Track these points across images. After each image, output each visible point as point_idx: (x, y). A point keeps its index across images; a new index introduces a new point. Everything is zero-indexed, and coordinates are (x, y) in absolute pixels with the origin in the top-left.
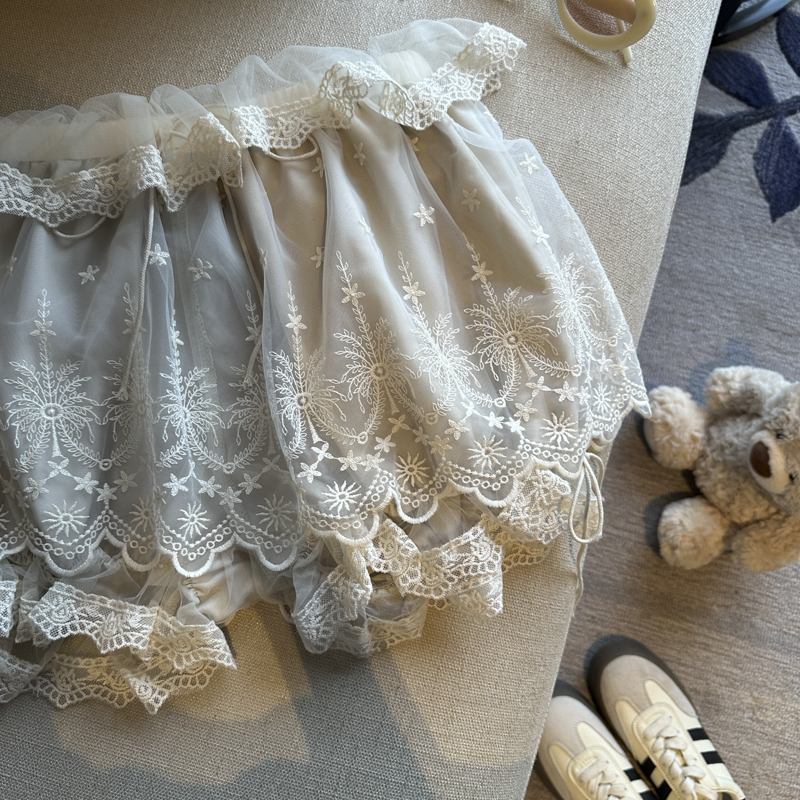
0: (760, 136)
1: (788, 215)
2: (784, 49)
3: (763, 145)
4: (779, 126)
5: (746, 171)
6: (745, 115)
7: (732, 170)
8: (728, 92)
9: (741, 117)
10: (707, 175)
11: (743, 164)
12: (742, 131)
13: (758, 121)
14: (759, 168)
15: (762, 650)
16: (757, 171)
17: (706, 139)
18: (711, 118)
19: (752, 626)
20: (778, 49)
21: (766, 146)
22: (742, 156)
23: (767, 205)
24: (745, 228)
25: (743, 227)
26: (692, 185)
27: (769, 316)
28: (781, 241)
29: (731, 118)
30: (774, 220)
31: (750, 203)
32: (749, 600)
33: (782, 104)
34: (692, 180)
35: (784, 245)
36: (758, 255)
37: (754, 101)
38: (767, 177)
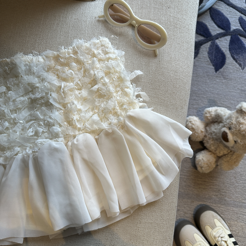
0: (209, 46)
1: (221, 70)
2: (213, 19)
3: (210, 49)
4: (214, 43)
5: (206, 58)
6: (204, 40)
7: (202, 58)
9: (202, 41)
11: (205, 56)
12: (203, 45)
13: (207, 42)
14: (210, 56)
15: (229, 208)
16: (209, 57)
19: (225, 200)
20: (211, 19)
22: (204, 53)
23: (213, 67)
24: (208, 75)
25: (207, 75)
28: (219, 78)
29: (200, 42)
30: (216, 72)
31: (208, 68)
32: (223, 192)
33: (214, 36)
35: (220, 79)
36: (213, 83)
37: (206, 36)
38: (212, 59)
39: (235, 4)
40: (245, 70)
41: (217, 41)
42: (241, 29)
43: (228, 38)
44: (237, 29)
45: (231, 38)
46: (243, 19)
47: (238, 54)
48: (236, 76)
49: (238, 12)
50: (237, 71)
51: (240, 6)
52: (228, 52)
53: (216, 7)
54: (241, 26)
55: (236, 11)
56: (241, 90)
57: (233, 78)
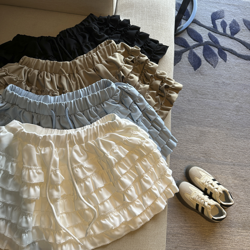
0: (188, 54)
1: (199, 69)
2: (189, 35)
3: (189, 56)
4: (192, 51)
7: (184, 61)
8: (179, 45)
9: (183, 50)
10: (178, 63)
11: (186, 60)
12: (184, 53)
13: (187, 51)
14: (190, 60)
15: (214, 165)
16: (189, 61)
17: (177, 56)
18: (177, 51)
20: (188, 35)
21: (190, 56)
22: (185, 58)
23: (193, 68)
25: (189, 73)
26: (176, 66)
27: (198, 91)
29: (181, 51)
30: (195, 71)
31: (189, 68)
33: (191, 47)
34: (175, 65)
35: (198, 76)
37: (185, 47)
38: (192, 62)
39: (204, 25)
40: (216, 68)
41: (194, 50)
42: (210, 41)
43: (202, 47)
44: (207, 41)
45: (204, 47)
46: (211, 34)
47: (210, 58)
48: (210, 73)
49: (207, 30)
50: (210, 69)
51: (208, 26)
52: (203, 57)
53: (191, 27)
54: (210, 39)
55: (206, 29)
56: (215, 82)
57: (208, 74)
